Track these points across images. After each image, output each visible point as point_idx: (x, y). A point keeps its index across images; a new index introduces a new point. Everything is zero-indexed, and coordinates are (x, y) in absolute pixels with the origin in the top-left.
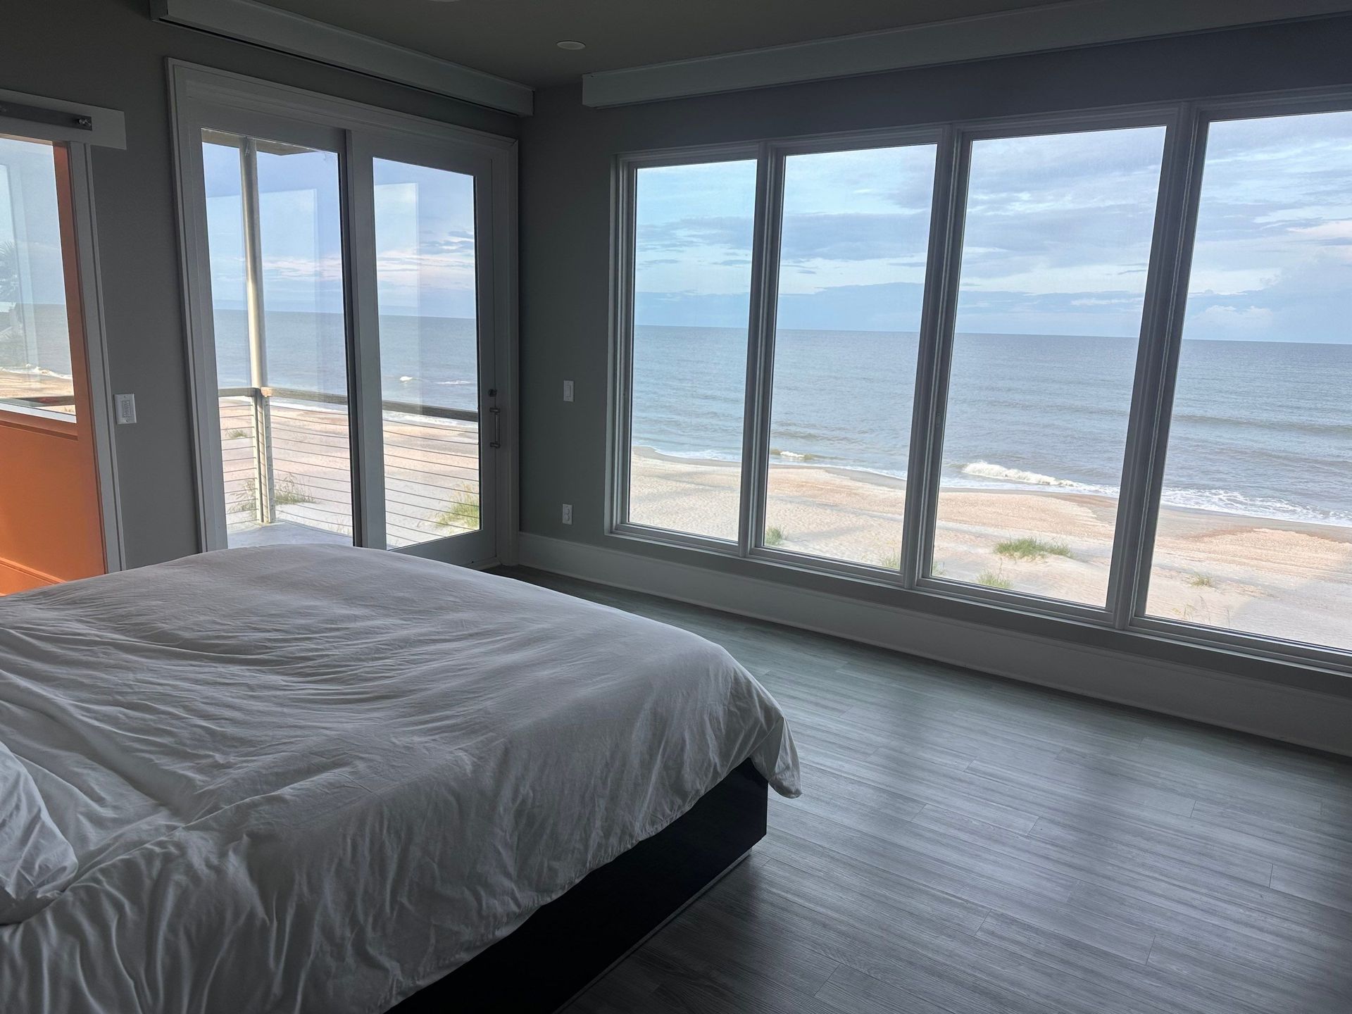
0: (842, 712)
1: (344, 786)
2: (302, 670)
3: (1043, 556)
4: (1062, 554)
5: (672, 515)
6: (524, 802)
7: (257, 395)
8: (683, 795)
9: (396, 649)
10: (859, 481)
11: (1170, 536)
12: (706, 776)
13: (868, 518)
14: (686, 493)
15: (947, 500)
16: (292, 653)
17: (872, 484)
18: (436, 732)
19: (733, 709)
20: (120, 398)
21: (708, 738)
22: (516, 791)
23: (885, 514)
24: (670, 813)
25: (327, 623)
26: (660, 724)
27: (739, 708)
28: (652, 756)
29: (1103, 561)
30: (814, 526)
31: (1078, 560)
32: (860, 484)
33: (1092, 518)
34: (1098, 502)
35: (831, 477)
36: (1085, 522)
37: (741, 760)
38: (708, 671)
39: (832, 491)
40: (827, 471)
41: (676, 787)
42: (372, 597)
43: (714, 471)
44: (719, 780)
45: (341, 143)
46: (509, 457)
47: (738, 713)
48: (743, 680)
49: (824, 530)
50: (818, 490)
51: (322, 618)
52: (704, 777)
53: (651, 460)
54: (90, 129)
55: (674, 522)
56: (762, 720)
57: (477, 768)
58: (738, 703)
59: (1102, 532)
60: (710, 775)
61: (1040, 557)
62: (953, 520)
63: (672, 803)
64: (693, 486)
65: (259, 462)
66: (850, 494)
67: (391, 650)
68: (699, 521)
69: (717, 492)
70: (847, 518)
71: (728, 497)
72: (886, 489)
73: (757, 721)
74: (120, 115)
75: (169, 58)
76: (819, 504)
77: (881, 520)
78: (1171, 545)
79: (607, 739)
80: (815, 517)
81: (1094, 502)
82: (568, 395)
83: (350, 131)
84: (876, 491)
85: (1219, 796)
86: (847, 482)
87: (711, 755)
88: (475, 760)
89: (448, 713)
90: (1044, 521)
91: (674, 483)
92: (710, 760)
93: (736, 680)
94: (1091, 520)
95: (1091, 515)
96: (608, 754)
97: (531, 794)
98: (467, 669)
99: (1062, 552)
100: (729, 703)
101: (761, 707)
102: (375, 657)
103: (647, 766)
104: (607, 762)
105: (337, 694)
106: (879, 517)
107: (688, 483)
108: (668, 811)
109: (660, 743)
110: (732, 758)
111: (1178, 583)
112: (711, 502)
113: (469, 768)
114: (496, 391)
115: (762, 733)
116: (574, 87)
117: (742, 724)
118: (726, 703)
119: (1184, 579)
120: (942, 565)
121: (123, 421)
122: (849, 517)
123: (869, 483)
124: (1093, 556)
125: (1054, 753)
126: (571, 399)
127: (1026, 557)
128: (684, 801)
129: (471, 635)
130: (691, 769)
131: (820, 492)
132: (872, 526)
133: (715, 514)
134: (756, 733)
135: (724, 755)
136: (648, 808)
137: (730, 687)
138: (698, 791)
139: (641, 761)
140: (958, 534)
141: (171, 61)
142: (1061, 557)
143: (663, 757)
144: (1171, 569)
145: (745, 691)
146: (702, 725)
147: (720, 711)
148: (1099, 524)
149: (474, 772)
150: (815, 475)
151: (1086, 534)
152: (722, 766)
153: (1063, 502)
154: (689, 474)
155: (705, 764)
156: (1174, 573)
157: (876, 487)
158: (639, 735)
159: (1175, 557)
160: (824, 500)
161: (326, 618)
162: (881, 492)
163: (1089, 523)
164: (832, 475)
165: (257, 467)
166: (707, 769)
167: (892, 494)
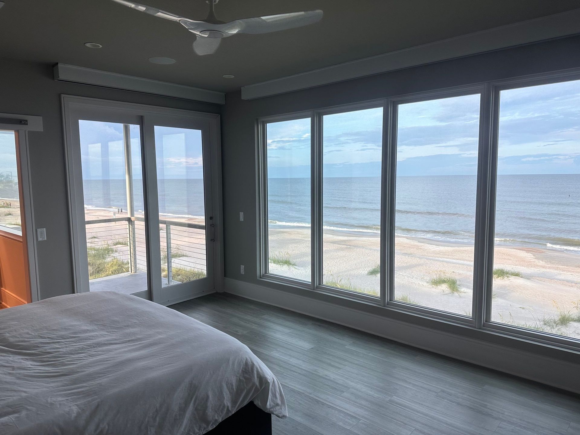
0: (340, 368)
1: (8, 425)
2: (42, 359)
3: (508, 277)
4: (517, 276)
5: (335, 259)
6: (102, 431)
7: (129, 220)
8: (207, 423)
9: (91, 348)
10: (422, 243)
11: (572, 266)
12: (222, 413)
13: (426, 260)
14: (342, 249)
15: (464, 251)
16: (45, 350)
17: (428, 244)
18: (71, 395)
19: (241, 378)
20: (39, 230)
21: (224, 394)
22: (98, 426)
23: (434, 258)
24: (198, 431)
25: (73, 334)
26: (193, 389)
27: (245, 378)
28: (187, 403)
29: (538, 279)
30: (400, 263)
31: (525, 278)
32: (423, 244)
33: (533, 258)
34: (536, 251)
35: (409, 241)
36: (529, 260)
37: (246, 403)
38: (229, 360)
39: (410, 247)
40: (407, 238)
41: (203, 419)
42: (102, 320)
43: (355, 239)
44: (230, 415)
45: (140, 121)
46: (219, 246)
47: (244, 380)
48: (250, 363)
49: (405, 265)
50: (403, 247)
51: (72, 331)
52: (221, 413)
53: (328, 235)
54: (27, 124)
55: (336, 263)
56: (257, 384)
57: (79, 415)
58: (245, 375)
59: (538, 265)
60: (225, 412)
61: (506, 277)
62: (467, 260)
63: (200, 427)
64: (345, 246)
65: (130, 248)
66: (418, 249)
67: (88, 348)
68: (347, 262)
69: (356, 249)
70: (415, 260)
71: (361, 251)
72: (434, 246)
73: (254, 384)
74: (41, 118)
75: (62, 94)
76: (403, 253)
77: (432, 261)
78: (573, 270)
79: (159, 398)
80: (400, 259)
81: (534, 250)
82: (242, 219)
83: (144, 116)
84: (430, 247)
85: (515, 419)
86: (416, 243)
87: (225, 402)
88: (80, 411)
89: (84, 384)
90: (510, 260)
91: (337, 245)
92: (224, 404)
93: (246, 364)
94: (533, 259)
95: (533, 257)
96: (158, 405)
97: (107, 427)
98: (110, 360)
99: (517, 275)
100: (240, 376)
101: (257, 377)
102: (79, 352)
103: (183, 410)
104: (156, 409)
105: (47, 373)
106: (431, 259)
107: (343, 245)
108: (197, 431)
109: (192, 398)
110: (238, 403)
111: (576, 289)
112: (353, 253)
113: (74, 415)
114: (213, 217)
115: (257, 390)
116: (238, 92)
117: (245, 386)
118: (238, 375)
119: (578, 287)
120: (459, 282)
121: (40, 239)
122: (416, 259)
123: (427, 243)
124: (533, 276)
125: (436, 392)
126: (243, 220)
127: (500, 277)
128: (208, 426)
129: (129, 341)
130: (212, 410)
131: (404, 248)
132: (427, 263)
133: (354, 259)
134: (253, 390)
135: (234, 402)
136: (185, 430)
137: (242, 367)
138: (216, 420)
139: (179, 408)
140: (468, 267)
141: (63, 96)
142: (517, 277)
143: (194, 404)
144: (572, 282)
145: (250, 368)
146: (221, 387)
147: (234, 381)
148: (536, 261)
149: (76, 417)
150: (402, 240)
151: (530, 266)
152: (232, 407)
153: (519, 251)
154: (344, 241)
155: (221, 407)
156: (573, 284)
157: (430, 245)
158: (179, 396)
159: (575, 276)
160: (405, 252)
161: (74, 331)
162: (432, 247)
163: (532, 261)
164: (409, 240)
165: (129, 250)
166: (223, 409)
167: (438, 248)
